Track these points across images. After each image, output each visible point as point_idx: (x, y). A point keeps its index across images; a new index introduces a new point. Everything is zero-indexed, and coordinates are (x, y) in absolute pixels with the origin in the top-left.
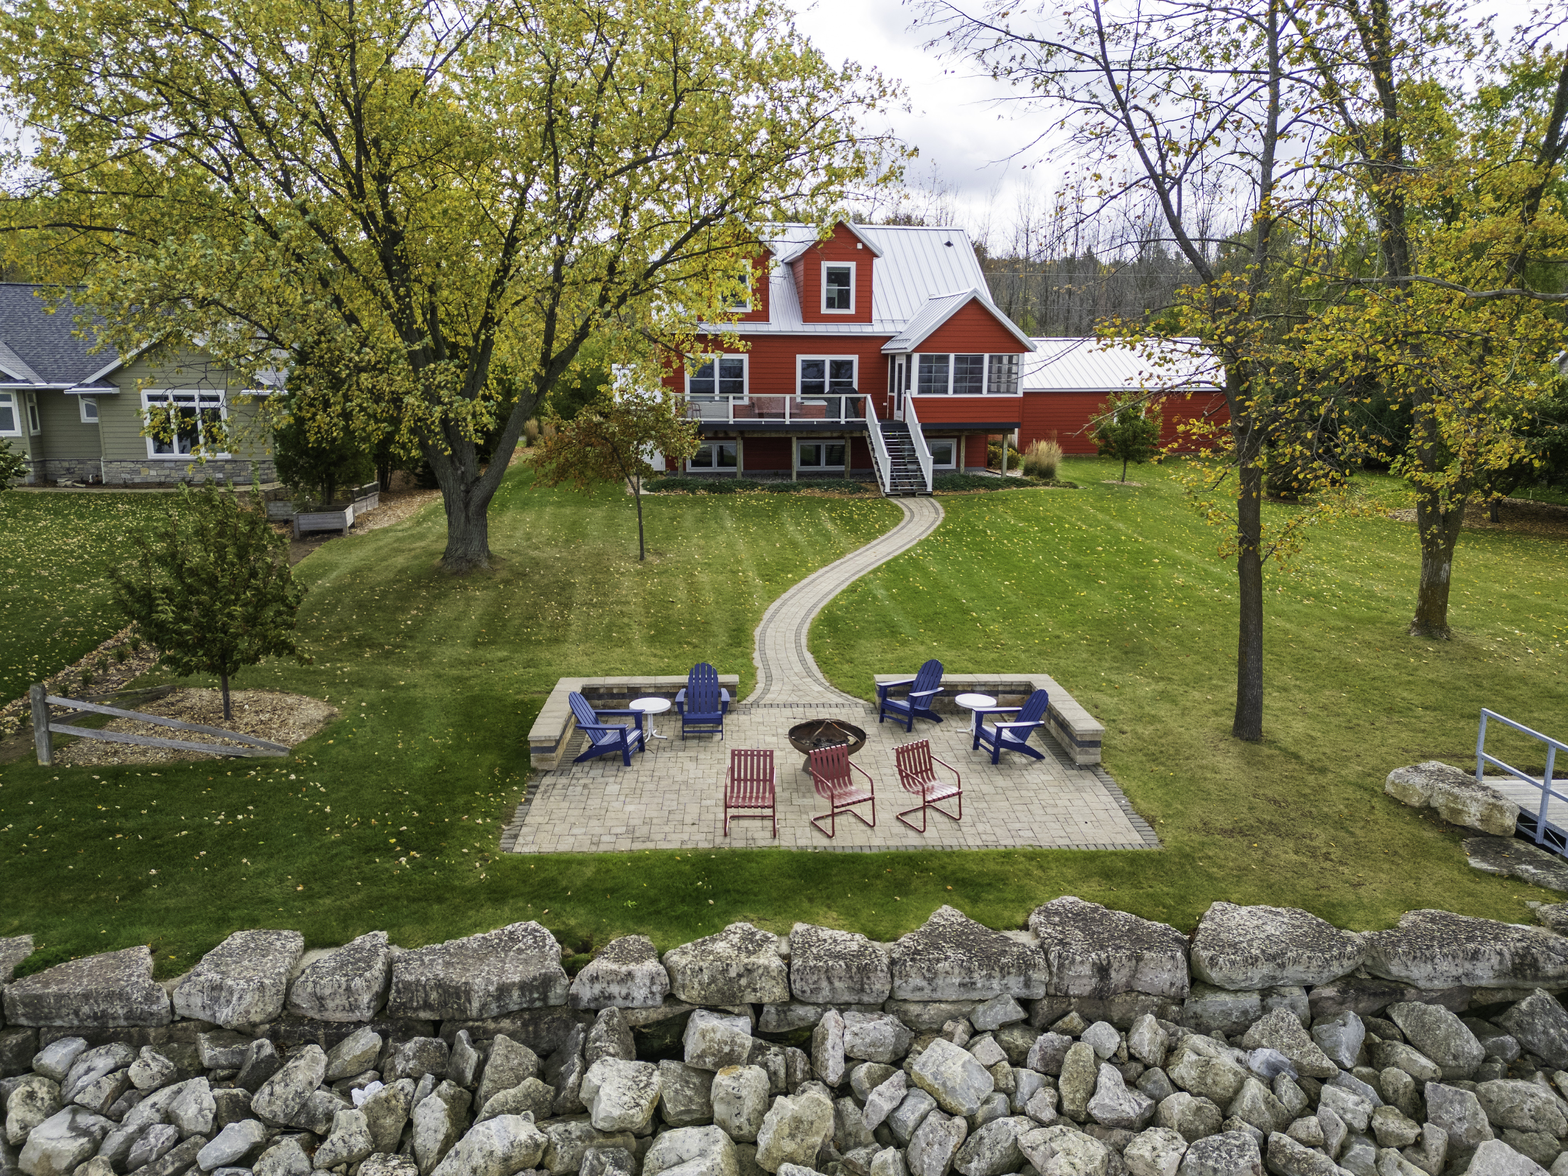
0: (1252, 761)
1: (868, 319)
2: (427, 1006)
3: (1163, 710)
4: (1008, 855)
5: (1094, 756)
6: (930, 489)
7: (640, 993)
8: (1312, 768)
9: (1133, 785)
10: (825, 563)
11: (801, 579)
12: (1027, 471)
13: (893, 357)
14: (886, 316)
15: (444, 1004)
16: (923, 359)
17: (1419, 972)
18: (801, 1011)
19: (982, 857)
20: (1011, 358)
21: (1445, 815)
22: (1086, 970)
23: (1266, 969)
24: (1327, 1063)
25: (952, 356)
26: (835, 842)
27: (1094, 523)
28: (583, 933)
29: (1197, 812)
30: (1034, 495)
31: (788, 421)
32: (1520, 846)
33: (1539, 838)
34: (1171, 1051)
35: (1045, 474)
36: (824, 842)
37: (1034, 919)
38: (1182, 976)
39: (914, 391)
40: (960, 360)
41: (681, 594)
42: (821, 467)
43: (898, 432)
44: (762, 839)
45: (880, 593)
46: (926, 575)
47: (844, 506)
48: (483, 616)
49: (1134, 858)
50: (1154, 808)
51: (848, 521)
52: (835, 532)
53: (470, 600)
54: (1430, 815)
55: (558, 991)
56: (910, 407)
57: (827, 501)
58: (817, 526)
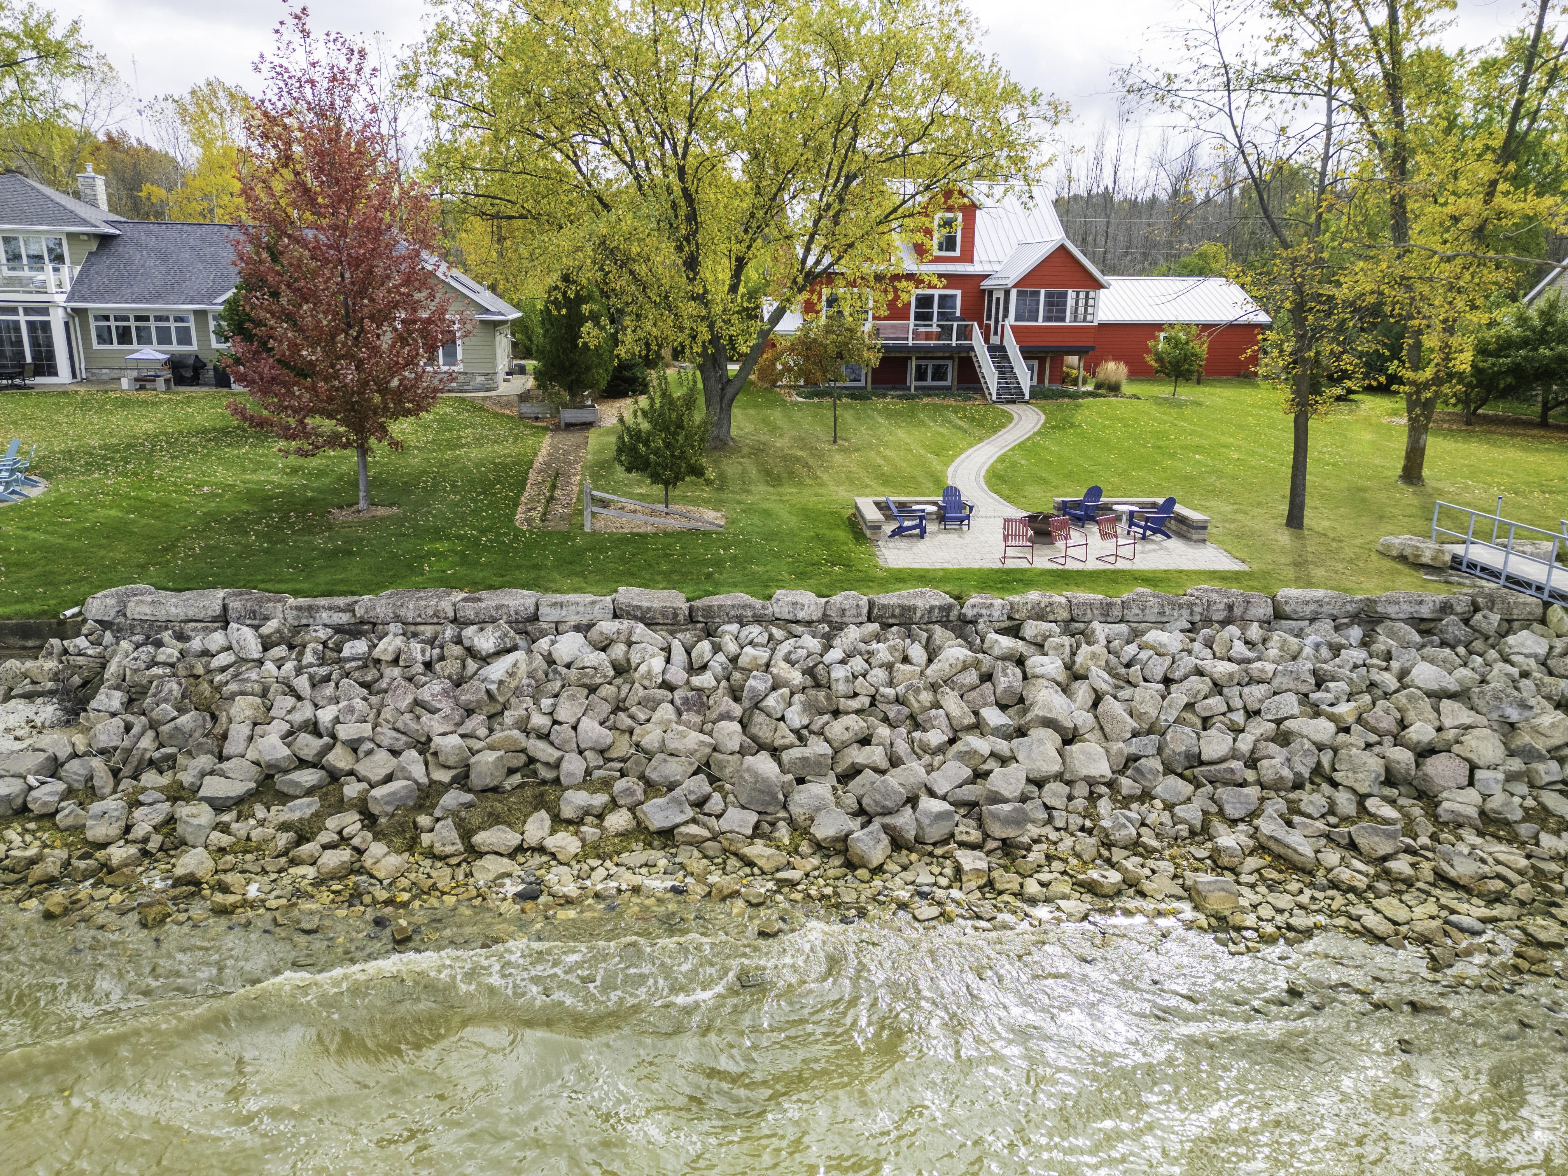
0: (1299, 537)
1: (971, 261)
2: (893, 616)
3: (1239, 517)
4: (1165, 571)
5: (1203, 534)
6: (1027, 397)
7: (996, 614)
8: (1334, 540)
9: (1229, 547)
10: (972, 445)
11: (961, 453)
12: (1099, 386)
13: (991, 293)
14: (984, 258)
15: (902, 615)
16: (1020, 294)
17: (1392, 610)
18: (1077, 625)
19: (1154, 572)
20: (1087, 294)
21: (1411, 559)
22: (1222, 606)
23: (1313, 607)
24: (1344, 641)
25: (1043, 291)
26: (1067, 567)
27: (1161, 421)
28: (956, 593)
29: (1269, 557)
30: (1109, 404)
31: (910, 343)
32: (1453, 571)
33: (1464, 568)
34: (1264, 641)
35: (1113, 388)
36: (1060, 567)
37: (1189, 591)
38: (1270, 611)
39: (1011, 320)
40: (1048, 295)
41: (882, 462)
42: (929, 382)
43: (998, 352)
44: (1025, 565)
45: (1023, 462)
46: (1052, 452)
47: (964, 409)
48: (759, 471)
49: (1237, 573)
50: (1243, 556)
51: (973, 419)
52: (966, 426)
53: (741, 464)
54: (1402, 559)
55: (955, 612)
56: (1008, 332)
57: (948, 406)
58: (950, 422)
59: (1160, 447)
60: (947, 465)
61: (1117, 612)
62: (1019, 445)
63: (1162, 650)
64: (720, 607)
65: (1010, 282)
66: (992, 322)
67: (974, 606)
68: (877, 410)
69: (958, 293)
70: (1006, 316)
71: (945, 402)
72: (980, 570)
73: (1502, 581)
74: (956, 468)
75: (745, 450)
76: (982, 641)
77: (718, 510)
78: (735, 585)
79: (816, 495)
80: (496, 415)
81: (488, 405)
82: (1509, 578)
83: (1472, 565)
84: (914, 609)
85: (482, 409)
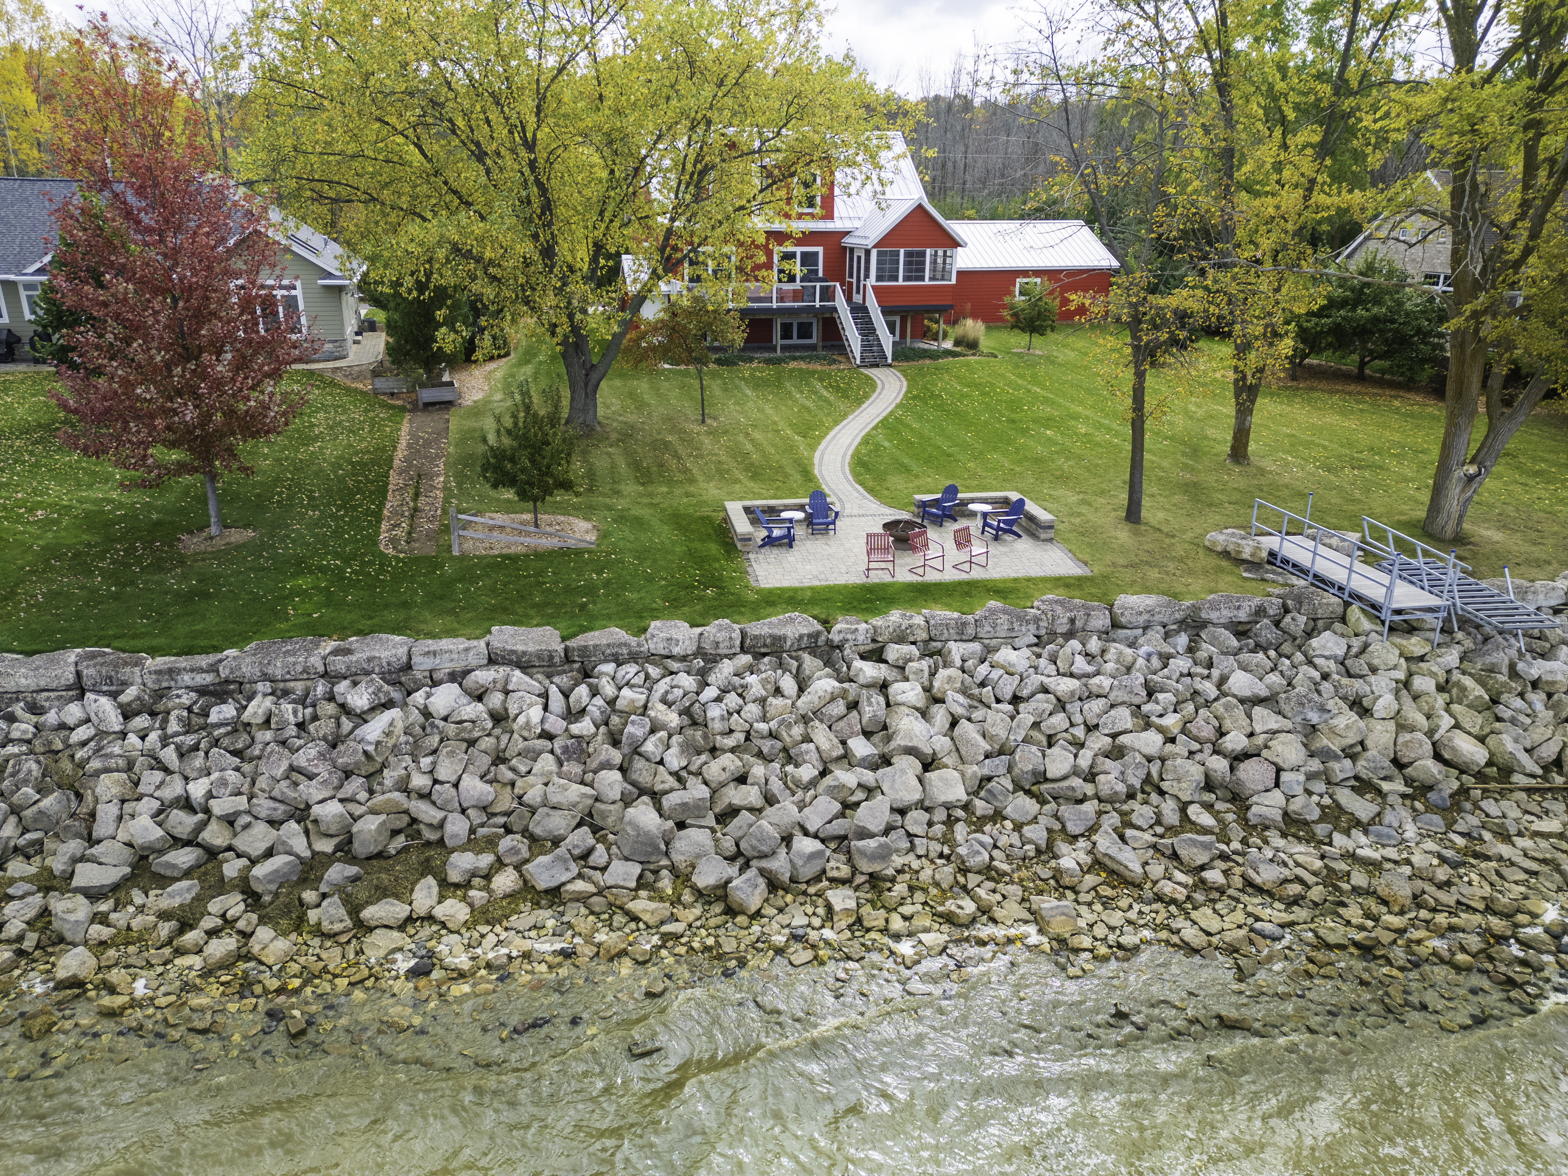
0: (1136, 533)
1: (831, 218)
2: (765, 645)
3: (1084, 509)
4: (1016, 580)
5: (1050, 534)
6: (890, 361)
7: (861, 638)
8: (1167, 535)
9: (1074, 548)
10: (836, 423)
11: (826, 434)
12: (957, 343)
13: (852, 250)
14: (844, 214)
15: (773, 644)
16: (879, 254)
17: (1214, 616)
18: (934, 644)
19: (1004, 581)
20: (945, 252)
21: (1233, 554)
22: (1065, 620)
23: (1146, 617)
24: (1172, 651)
25: (902, 251)
26: (925, 578)
27: (1018, 388)
28: (823, 616)
29: (1109, 558)
30: (967, 364)
31: (775, 305)
32: (1269, 567)
33: (1278, 563)
34: (1103, 651)
35: (972, 345)
36: (920, 579)
37: (1036, 604)
38: (1108, 622)
39: (872, 281)
40: (908, 254)
41: (749, 447)
42: (795, 341)
43: (860, 311)
44: (887, 578)
45: (886, 444)
46: (912, 430)
47: (829, 376)
48: (628, 465)
49: (1079, 579)
50: (1086, 557)
51: (837, 389)
52: (832, 398)
53: (609, 454)
54: (1226, 554)
55: (823, 638)
56: (870, 292)
57: (814, 372)
58: (816, 393)
59: (1013, 421)
60: (813, 448)
61: (970, 631)
62: (881, 422)
63: (1012, 670)
64: (596, 646)
65: (870, 243)
66: (854, 280)
67: (840, 632)
68: (743, 379)
69: (820, 250)
70: (867, 276)
71: (811, 367)
72: (845, 587)
73: (1310, 578)
74: (823, 454)
75: (614, 436)
76: (849, 668)
77: (588, 519)
78: (609, 617)
79: (687, 494)
80: (348, 391)
81: (339, 378)
82: (1315, 576)
83: (1285, 561)
84: (784, 638)
85: (333, 384)
